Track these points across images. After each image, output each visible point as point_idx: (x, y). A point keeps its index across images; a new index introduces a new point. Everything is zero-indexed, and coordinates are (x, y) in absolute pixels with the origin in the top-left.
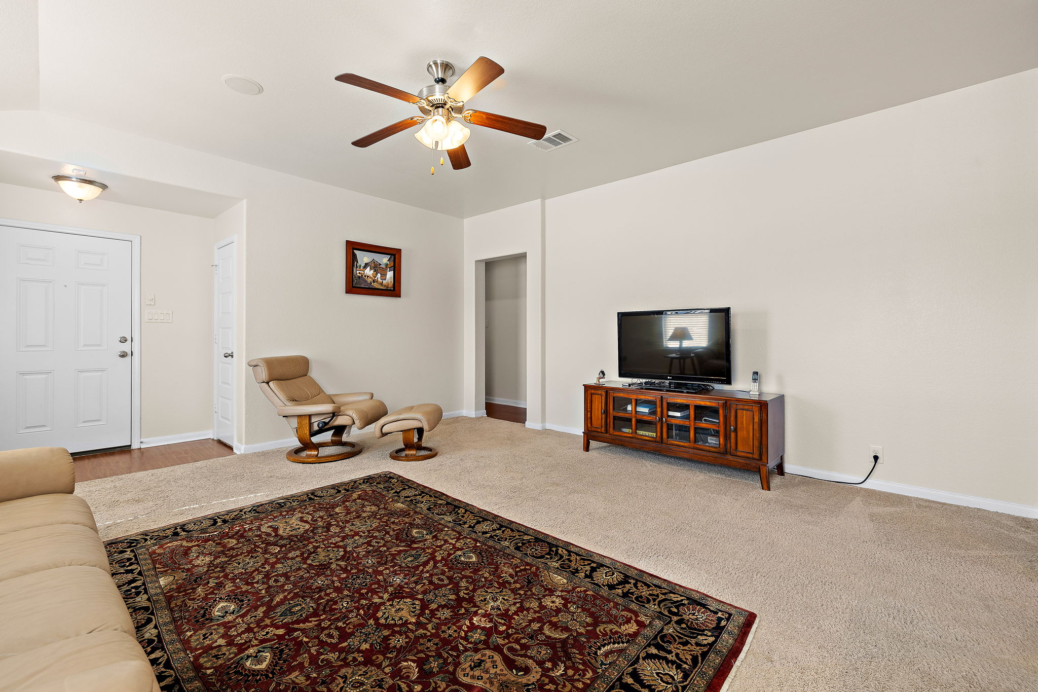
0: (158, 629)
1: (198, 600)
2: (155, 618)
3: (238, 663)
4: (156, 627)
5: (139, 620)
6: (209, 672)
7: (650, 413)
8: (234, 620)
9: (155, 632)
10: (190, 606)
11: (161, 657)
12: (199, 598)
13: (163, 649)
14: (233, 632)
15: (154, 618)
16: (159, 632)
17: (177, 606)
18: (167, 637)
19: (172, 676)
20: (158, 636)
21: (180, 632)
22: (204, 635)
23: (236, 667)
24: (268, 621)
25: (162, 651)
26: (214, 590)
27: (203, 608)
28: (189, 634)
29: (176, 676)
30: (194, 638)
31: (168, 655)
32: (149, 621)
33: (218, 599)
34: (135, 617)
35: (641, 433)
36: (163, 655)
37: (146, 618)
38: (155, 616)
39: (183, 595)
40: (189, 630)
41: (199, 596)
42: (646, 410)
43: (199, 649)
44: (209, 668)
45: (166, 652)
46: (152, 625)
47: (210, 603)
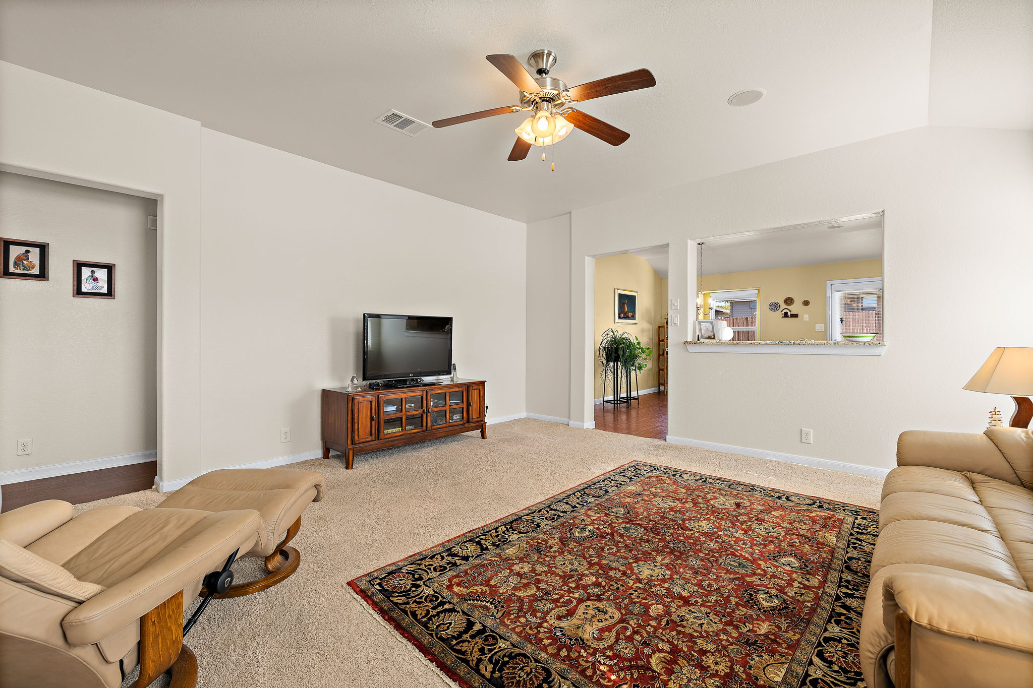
0: (825, 627)
1: (774, 623)
2: (820, 637)
3: (801, 569)
4: (826, 630)
5: (834, 647)
6: (819, 578)
7: (397, 411)
8: (772, 588)
9: (829, 627)
10: (787, 623)
11: (838, 606)
12: (772, 624)
13: (833, 610)
14: (783, 583)
15: (822, 638)
16: (827, 624)
17: (795, 633)
18: (825, 616)
19: (840, 591)
20: (829, 621)
21: (813, 610)
22: (801, 596)
23: (804, 568)
24: (759, 571)
25: (835, 609)
26: (754, 619)
27: (780, 613)
28: (809, 604)
29: (838, 589)
30: (808, 599)
31: (834, 603)
32: (827, 640)
33: (762, 611)
34: (835, 655)
35: (389, 431)
36: (836, 605)
37: (828, 644)
38: (819, 639)
39: (780, 639)
40: (806, 607)
41: (770, 625)
42: (393, 408)
43: (812, 591)
44: (817, 578)
45: (833, 606)
46: (827, 634)
47: (770, 613)
